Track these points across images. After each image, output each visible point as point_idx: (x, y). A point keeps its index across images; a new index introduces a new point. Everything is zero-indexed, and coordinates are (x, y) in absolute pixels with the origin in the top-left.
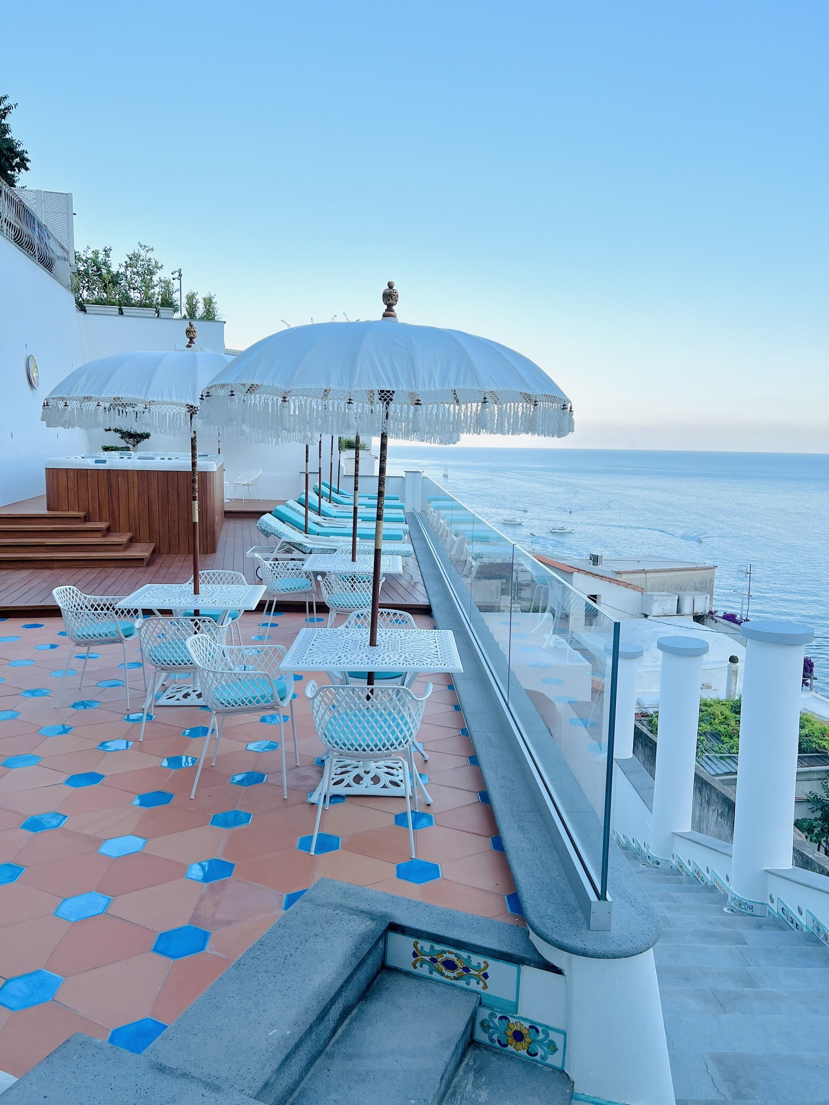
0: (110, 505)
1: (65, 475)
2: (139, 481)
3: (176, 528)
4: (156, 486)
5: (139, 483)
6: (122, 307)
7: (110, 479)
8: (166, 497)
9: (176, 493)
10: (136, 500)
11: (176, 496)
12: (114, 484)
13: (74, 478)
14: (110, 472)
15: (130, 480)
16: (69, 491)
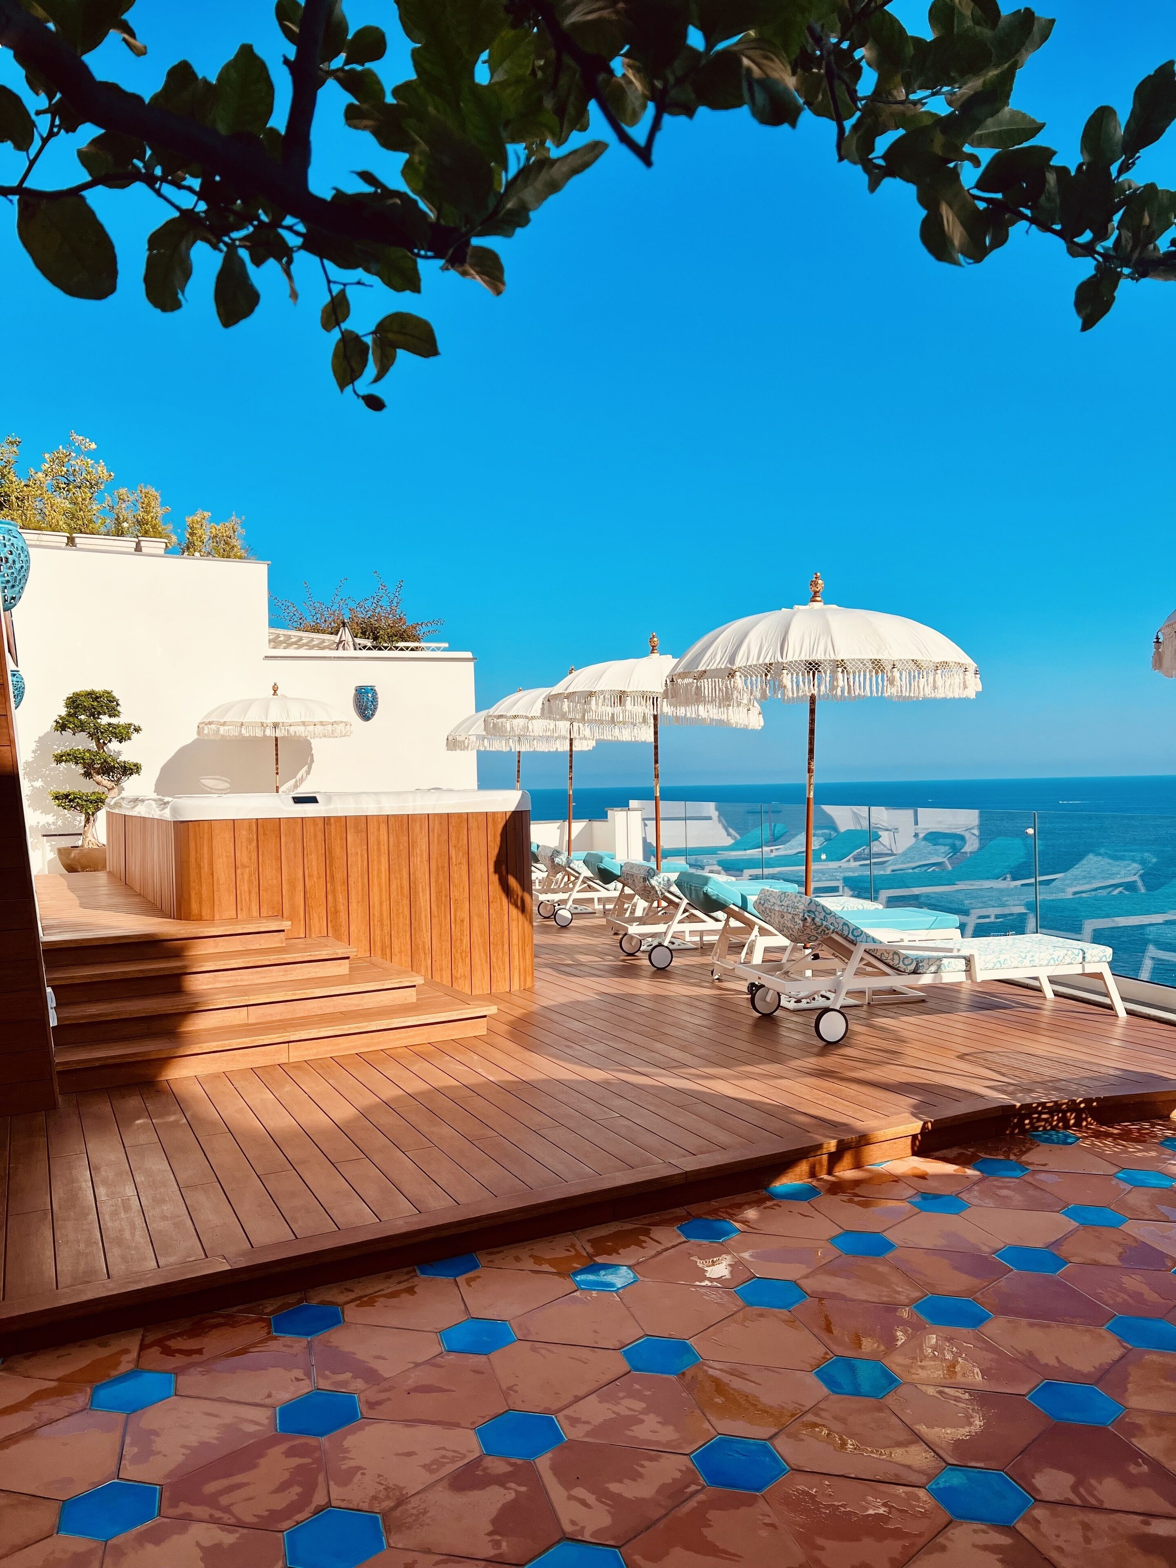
0: (329, 897)
1: (228, 835)
2: (391, 840)
3: (466, 939)
4: (425, 847)
5: (391, 843)
6: (74, 535)
7: (330, 839)
8: (446, 869)
9: (465, 861)
10: (383, 880)
11: (465, 867)
12: (338, 851)
13: (250, 841)
14: (329, 824)
15: (372, 840)
16: (239, 871)
